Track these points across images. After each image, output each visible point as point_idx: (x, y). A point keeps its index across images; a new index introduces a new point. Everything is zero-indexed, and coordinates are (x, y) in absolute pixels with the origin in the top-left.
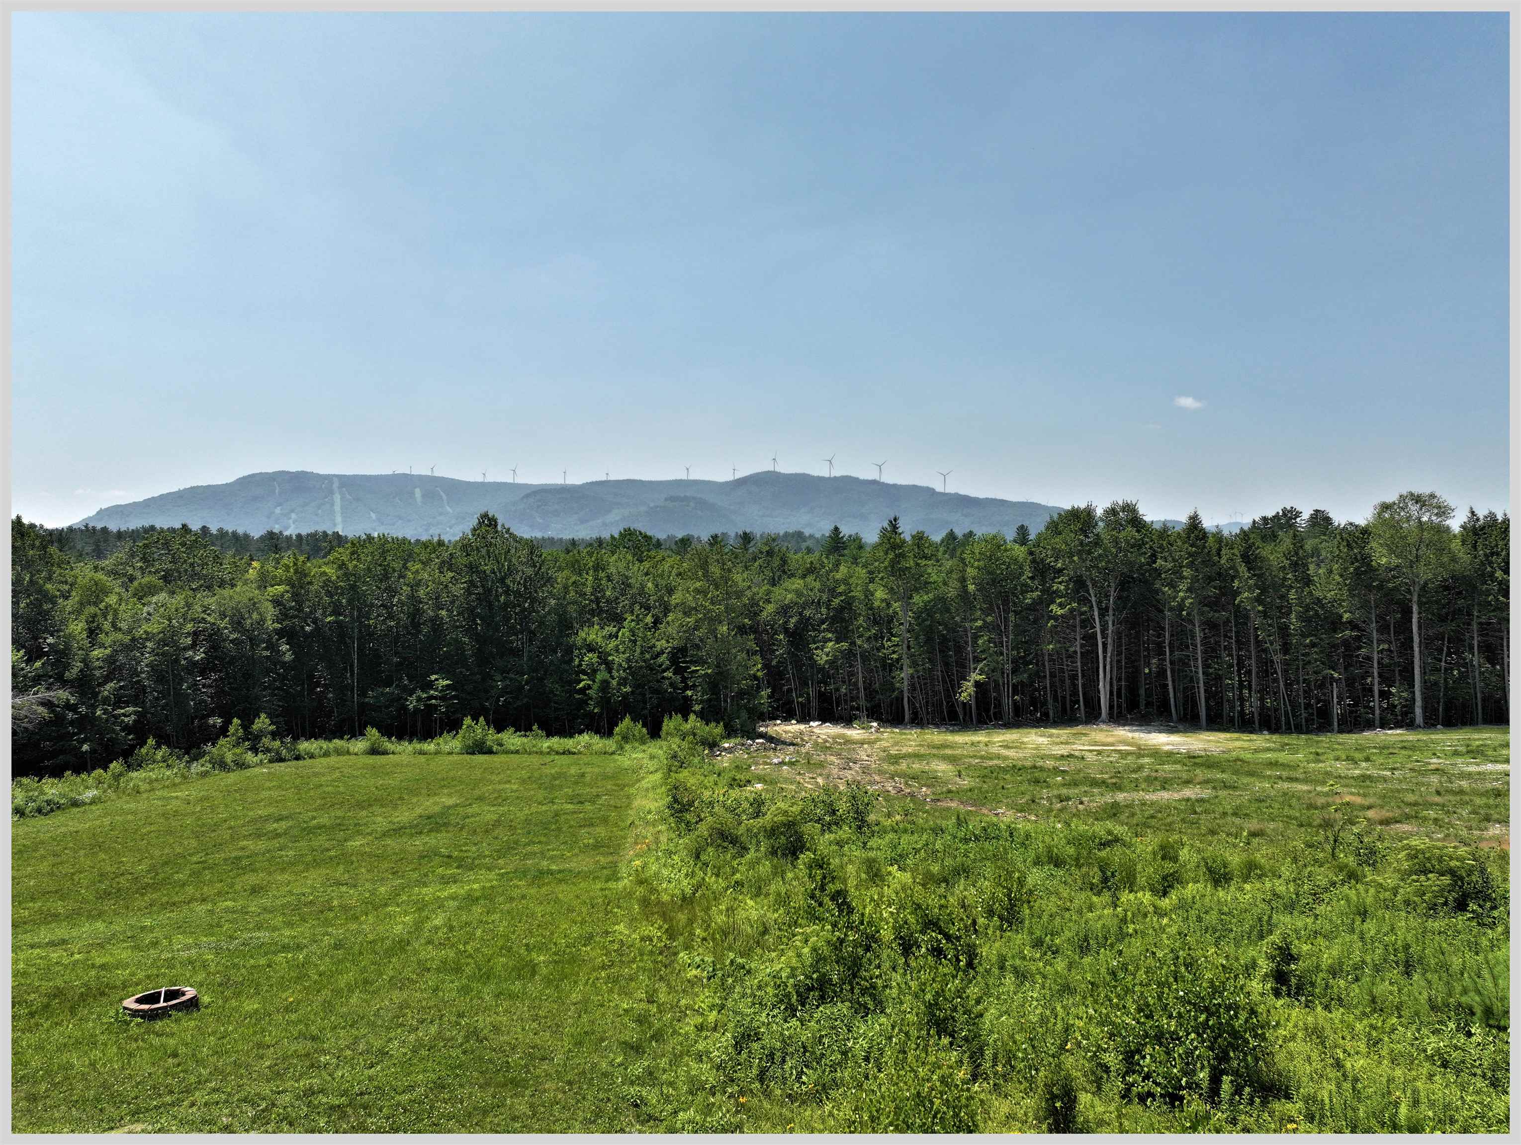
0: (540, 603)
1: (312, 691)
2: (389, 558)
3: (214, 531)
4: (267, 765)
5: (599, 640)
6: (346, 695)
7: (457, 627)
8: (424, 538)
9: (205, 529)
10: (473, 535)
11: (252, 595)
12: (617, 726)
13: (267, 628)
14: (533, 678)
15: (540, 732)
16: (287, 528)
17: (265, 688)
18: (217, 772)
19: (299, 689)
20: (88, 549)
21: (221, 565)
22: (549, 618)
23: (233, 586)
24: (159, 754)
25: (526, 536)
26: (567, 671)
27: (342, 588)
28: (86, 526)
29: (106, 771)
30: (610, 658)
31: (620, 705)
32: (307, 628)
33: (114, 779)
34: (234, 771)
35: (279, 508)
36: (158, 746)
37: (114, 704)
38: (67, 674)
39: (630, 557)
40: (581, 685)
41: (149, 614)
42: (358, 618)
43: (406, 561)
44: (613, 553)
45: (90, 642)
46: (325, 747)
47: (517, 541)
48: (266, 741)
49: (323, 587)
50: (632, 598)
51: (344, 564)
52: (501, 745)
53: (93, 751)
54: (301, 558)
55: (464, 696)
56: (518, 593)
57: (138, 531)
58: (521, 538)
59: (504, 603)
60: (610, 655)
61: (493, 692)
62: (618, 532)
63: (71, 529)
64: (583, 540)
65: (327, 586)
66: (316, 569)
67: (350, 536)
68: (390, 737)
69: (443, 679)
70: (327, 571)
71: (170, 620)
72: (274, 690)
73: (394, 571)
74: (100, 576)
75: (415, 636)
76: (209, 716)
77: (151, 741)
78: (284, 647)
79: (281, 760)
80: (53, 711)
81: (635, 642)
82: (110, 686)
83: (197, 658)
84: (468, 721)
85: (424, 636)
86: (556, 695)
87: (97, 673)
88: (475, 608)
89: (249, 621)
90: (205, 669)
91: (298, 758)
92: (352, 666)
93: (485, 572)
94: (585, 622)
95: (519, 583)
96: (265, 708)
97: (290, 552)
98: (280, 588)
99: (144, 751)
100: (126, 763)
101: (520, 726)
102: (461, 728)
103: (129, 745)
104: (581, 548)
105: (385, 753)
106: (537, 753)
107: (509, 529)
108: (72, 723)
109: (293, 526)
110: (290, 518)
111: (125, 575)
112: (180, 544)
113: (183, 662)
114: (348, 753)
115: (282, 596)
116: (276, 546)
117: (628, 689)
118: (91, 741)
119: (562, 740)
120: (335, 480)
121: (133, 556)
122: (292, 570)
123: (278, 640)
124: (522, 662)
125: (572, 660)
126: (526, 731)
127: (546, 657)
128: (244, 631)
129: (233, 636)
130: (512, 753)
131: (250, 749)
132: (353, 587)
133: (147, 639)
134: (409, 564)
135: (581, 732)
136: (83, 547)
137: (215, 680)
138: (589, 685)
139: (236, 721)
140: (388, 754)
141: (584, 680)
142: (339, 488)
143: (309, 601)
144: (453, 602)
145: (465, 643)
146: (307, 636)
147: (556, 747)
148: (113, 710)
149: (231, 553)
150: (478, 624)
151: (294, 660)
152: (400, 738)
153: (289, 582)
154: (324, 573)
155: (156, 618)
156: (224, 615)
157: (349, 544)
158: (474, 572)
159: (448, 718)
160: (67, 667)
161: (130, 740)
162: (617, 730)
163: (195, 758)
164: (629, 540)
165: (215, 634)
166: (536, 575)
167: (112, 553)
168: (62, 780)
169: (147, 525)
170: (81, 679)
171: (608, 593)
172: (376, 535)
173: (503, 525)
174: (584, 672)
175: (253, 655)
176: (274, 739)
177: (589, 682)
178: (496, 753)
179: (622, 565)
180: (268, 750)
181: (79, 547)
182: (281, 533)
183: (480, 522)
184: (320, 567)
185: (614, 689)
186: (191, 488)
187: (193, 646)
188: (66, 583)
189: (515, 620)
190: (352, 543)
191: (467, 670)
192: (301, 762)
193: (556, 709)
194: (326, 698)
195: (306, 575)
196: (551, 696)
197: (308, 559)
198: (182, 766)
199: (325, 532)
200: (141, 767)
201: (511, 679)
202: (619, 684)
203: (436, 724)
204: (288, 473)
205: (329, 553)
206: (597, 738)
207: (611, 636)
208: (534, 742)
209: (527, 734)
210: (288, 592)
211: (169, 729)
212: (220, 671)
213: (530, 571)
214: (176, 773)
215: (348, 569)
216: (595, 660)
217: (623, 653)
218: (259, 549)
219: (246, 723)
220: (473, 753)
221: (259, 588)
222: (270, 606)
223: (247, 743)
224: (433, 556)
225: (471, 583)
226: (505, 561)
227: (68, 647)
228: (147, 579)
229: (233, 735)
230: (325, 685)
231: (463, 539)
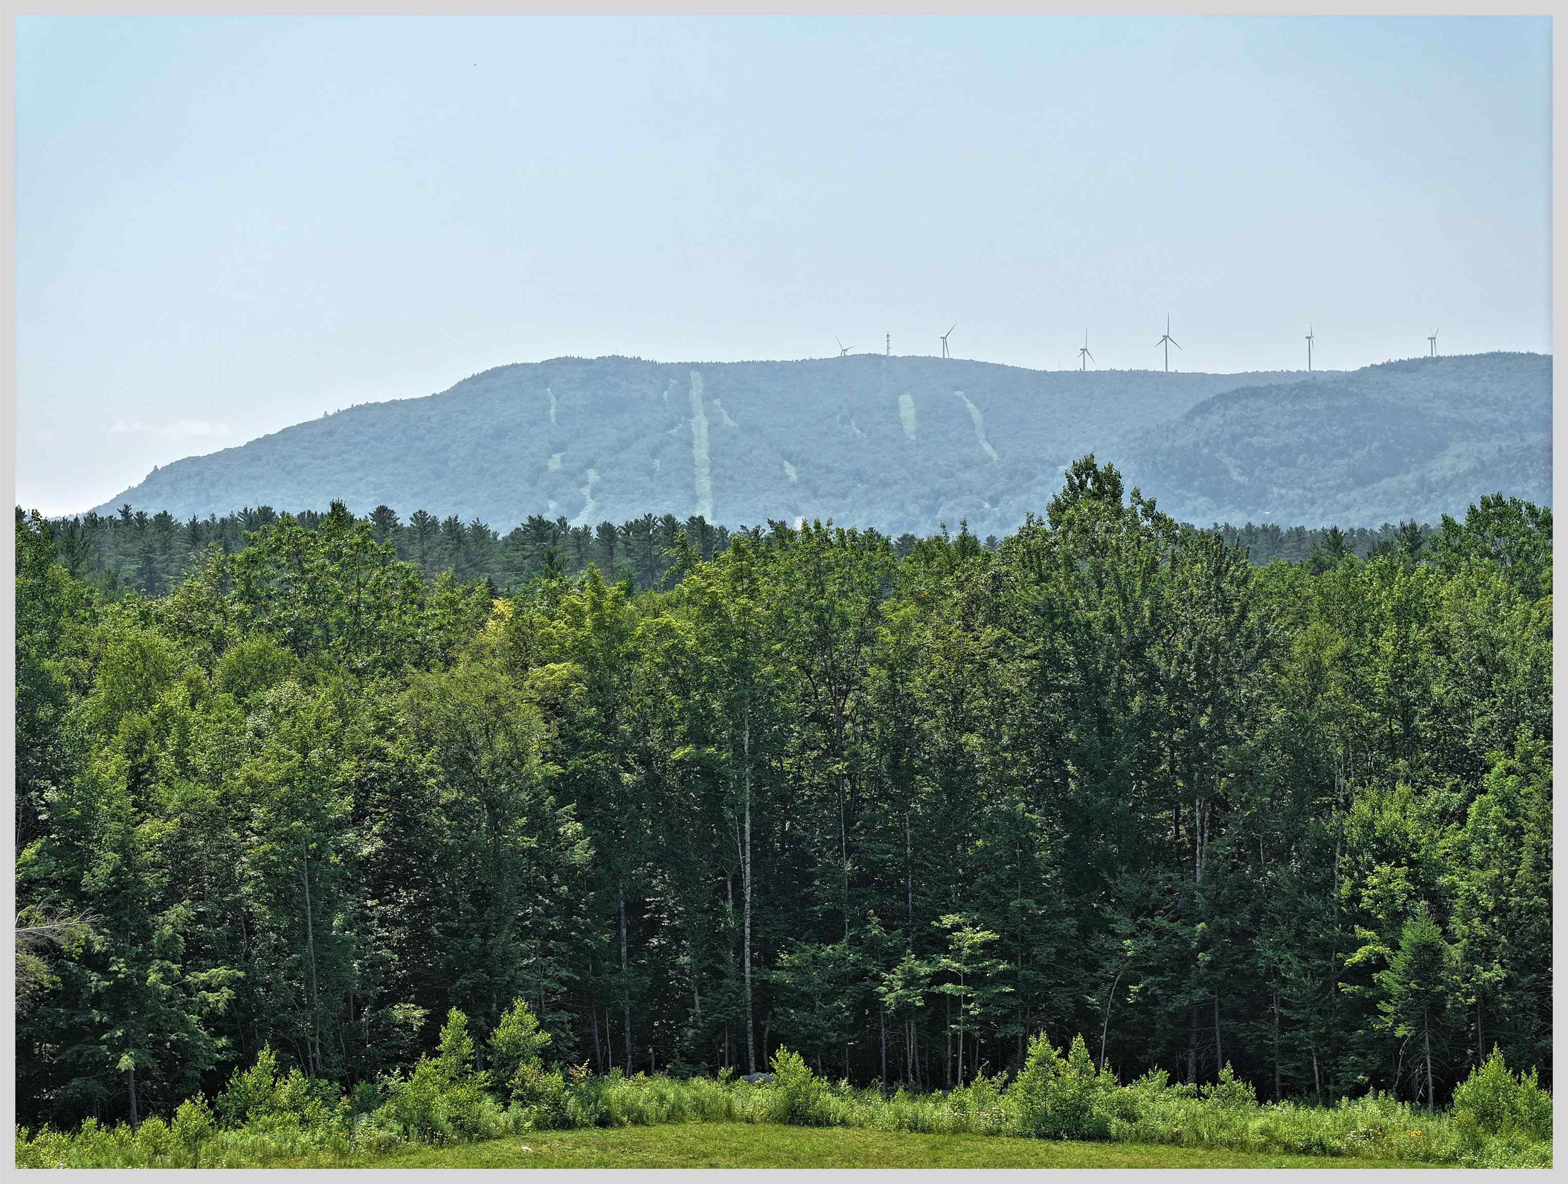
0: (1241, 718)
1: (637, 946)
2: (832, 588)
3: (405, 519)
4: (533, 1135)
5: (1411, 826)
6: (722, 960)
7: (1012, 781)
8: (924, 533)
9: (383, 515)
10: (1056, 523)
11: (493, 687)
12: (1464, 1078)
13: (529, 777)
14: (1220, 930)
15: (1239, 1085)
16: (576, 509)
17: (525, 935)
18: (414, 1144)
19: (606, 938)
20: (130, 568)
21: (421, 607)
22: (1265, 758)
23: (449, 662)
24: (284, 1092)
25: (1201, 524)
26: (1314, 914)
27: (712, 669)
28: (125, 513)
29: (169, 1124)
30: (1443, 880)
31: (1472, 1019)
32: (627, 778)
33: (187, 1143)
34: (453, 1144)
35: (557, 457)
36: (281, 1071)
37: (185, 958)
38: (87, 878)
39: (1499, 583)
40: (1359, 956)
41: (258, 733)
42: (753, 750)
43: (876, 596)
44: (1450, 570)
45: (135, 804)
46: (671, 1096)
47: (1172, 539)
48: (528, 1071)
49: (664, 668)
50: (1508, 703)
51: (715, 605)
52: (1130, 1116)
53: (142, 1072)
54: (612, 590)
55: (1030, 974)
56: (1178, 689)
57: (233, 520)
58: (1188, 530)
59: (1143, 717)
60: (1442, 871)
61: (1110, 967)
62: (1465, 507)
63: (92, 520)
64: (1362, 532)
65: (676, 663)
66: (648, 620)
67: (733, 528)
68: (834, 1080)
69: (974, 925)
70: (675, 624)
71: (304, 750)
72: (546, 938)
73: (845, 624)
74: (154, 637)
75: (900, 803)
76: (395, 999)
77: (266, 1057)
78: (571, 828)
79: (566, 1124)
80: (59, 969)
81: (1516, 834)
82: (179, 911)
83: (366, 850)
84: (1039, 1046)
85: (924, 803)
86: (1284, 982)
87: (149, 879)
88: (1061, 728)
89: (486, 758)
90: (385, 877)
91: (604, 1122)
92: (738, 881)
93: (1088, 625)
94: (1370, 772)
95: (1183, 659)
96: (525, 985)
97: (584, 574)
98: (562, 669)
99: (249, 1079)
100: (211, 1105)
101: (1184, 1066)
102: (1022, 1066)
103: (218, 1063)
104: (1357, 557)
105: (822, 1121)
106: (1230, 1145)
107: (1152, 505)
108: (97, 1000)
109: (591, 504)
110: (584, 483)
111: (205, 634)
112: (328, 555)
113: (334, 859)
114: (729, 1115)
115: (565, 689)
116: (551, 558)
117: (1496, 973)
118: (137, 1046)
119: (1302, 1113)
120: (695, 375)
121: (222, 586)
122: (588, 622)
123: (555, 808)
124: (1189, 885)
125: (1330, 883)
126: (1200, 1082)
127: (1257, 873)
128: (473, 784)
129: (449, 795)
130: (1161, 1141)
131: (491, 1090)
132: (741, 668)
133: (253, 798)
134: (884, 606)
135: (1358, 1092)
136: (118, 565)
137: (409, 908)
138: (1381, 957)
139: (456, 1016)
140: (829, 1124)
141: (1365, 942)
142: (706, 399)
143: (631, 704)
144: (999, 712)
145: (1033, 827)
146: (623, 797)
147: (1285, 1131)
148: (184, 972)
149: (446, 574)
150: (1067, 774)
151: (594, 863)
152: (861, 1083)
153: (581, 652)
154: (666, 631)
155: (272, 743)
156: (427, 739)
157: (730, 552)
158: (1056, 628)
159: (989, 1034)
160: (85, 860)
161: (219, 1051)
162: (1463, 1091)
163: (365, 1106)
164: (1499, 534)
165: (408, 788)
166: (1231, 636)
167: (180, 578)
168: (80, 1138)
169: (254, 508)
170: (116, 892)
171: (1437, 690)
172: (798, 526)
173: (1136, 494)
174: (1367, 920)
175: (497, 846)
176: (546, 1068)
177: (1380, 949)
178: (1117, 1140)
179: (1478, 605)
180: (531, 1097)
181: (109, 563)
182: (562, 521)
183: (1071, 486)
184: (657, 615)
185: (1454, 971)
186: (353, 409)
187: (358, 817)
188: (84, 654)
189: (1172, 765)
190: (738, 550)
191: (1040, 903)
192: (612, 1134)
193: (1286, 1024)
194: (673, 966)
195: (622, 636)
196: (1272, 984)
197: (629, 592)
198: (334, 1122)
199: (669, 520)
200: (245, 1119)
201: (1159, 933)
202: (1470, 957)
203: (955, 1049)
204: (580, 361)
205: (677, 576)
206: (1402, 1112)
207: (1445, 816)
208: (1223, 1114)
209: (1205, 1090)
210: (578, 679)
211: (305, 1025)
212: (418, 885)
213: (1214, 625)
214: (322, 1141)
215: (726, 618)
216: (1400, 885)
217: (1481, 867)
218: (512, 568)
219: (481, 1022)
220: (1055, 1137)
221: (510, 668)
222: (534, 714)
223: (482, 1075)
224: (947, 581)
225: (1052, 659)
226: (1144, 595)
227: (90, 811)
228: (253, 645)
229: (452, 1050)
230: (671, 930)
231: (1029, 532)
